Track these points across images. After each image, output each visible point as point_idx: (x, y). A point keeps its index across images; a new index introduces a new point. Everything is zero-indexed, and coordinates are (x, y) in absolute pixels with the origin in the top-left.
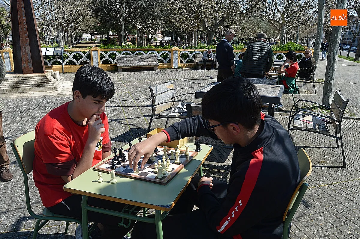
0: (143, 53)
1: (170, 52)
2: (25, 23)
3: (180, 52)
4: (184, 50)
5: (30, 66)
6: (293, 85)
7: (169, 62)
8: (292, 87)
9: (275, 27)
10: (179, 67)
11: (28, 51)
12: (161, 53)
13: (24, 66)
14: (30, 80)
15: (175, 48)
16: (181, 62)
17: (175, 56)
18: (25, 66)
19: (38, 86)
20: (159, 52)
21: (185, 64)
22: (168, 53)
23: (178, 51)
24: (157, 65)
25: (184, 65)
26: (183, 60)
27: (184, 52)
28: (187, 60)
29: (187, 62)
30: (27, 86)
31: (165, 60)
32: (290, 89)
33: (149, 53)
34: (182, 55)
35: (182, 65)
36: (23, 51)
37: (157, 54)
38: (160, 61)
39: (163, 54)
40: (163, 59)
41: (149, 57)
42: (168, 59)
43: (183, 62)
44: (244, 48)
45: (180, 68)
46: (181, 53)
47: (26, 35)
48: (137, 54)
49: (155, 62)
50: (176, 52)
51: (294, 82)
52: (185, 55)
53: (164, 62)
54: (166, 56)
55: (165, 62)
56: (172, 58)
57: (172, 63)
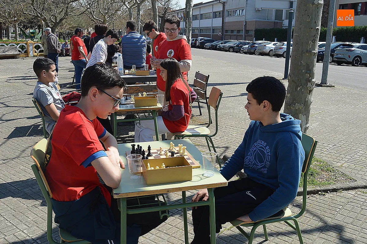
1: (26, 44)
4: (37, 43)
7: (26, 52)
10: (34, 56)
12: (19, 45)
16: (35, 52)
17: (31, 48)
21: (38, 53)
22: (24, 45)
23: (33, 43)
24: (19, 54)
27: (37, 44)
28: (39, 50)
29: (40, 52)
33: (10, 45)
34: (35, 47)
35: (36, 54)
37: (16, 46)
40: (21, 50)
41: (12, 49)
42: (25, 50)
46: (35, 45)
49: (17, 52)
52: (38, 47)
54: (22, 47)
55: (23, 52)
56: (28, 49)
57: (28, 52)
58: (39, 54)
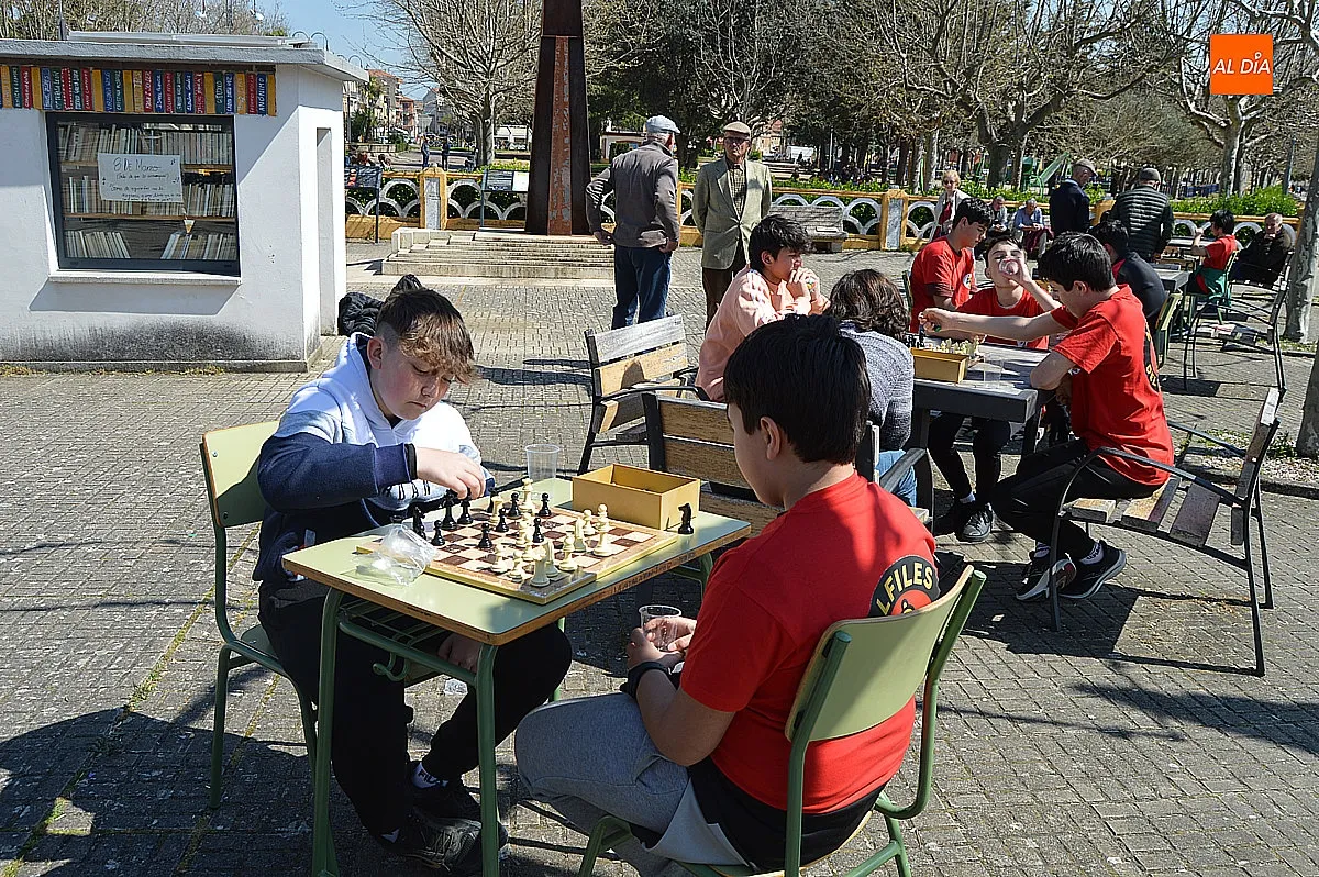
0: (802, 200)
1: (879, 201)
2: (566, 113)
3: (910, 203)
4: (921, 200)
5: (567, 216)
6: (1219, 286)
7: (875, 230)
8: (1217, 292)
9: (1209, 135)
10: (902, 249)
11: (567, 179)
12: (853, 205)
13: (552, 214)
14: (573, 250)
15: (894, 191)
16: (910, 233)
17: (894, 214)
18: (555, 215)
19: (591, 266)
20: (846, 201)
21: (920, 240)
22: (873, 203)
23: (904, 199)
24: (842, 238)
25: (917, 243)
26: (915, 228)
27: (920, 204)
28: (925, 227)
30: (566, 262)
31: (863, 225)
32: (1212, 294)
33: (819, 201)
34: (912, 213)
35: (912, 241)
36: (556, 180)
37: (842, 205)
38: (849, 227)
39: (859, 206)
40: (856, 222)
41: (821, 216)
42: (872, 222)
43: (916, 234)
44: (1101, 201)
45: (904, 250)
46: (913, 206)
47: (567, 140)
48: (783, 203)
49: (835, 229)
50: (899, 202)
51: (1222, 281)
52: (921, 214)
53: (861, 231)
54: (865, 214)
55: (863, 231)
56: (884, 219)
57: (883, 233)
58: (921, 243)
